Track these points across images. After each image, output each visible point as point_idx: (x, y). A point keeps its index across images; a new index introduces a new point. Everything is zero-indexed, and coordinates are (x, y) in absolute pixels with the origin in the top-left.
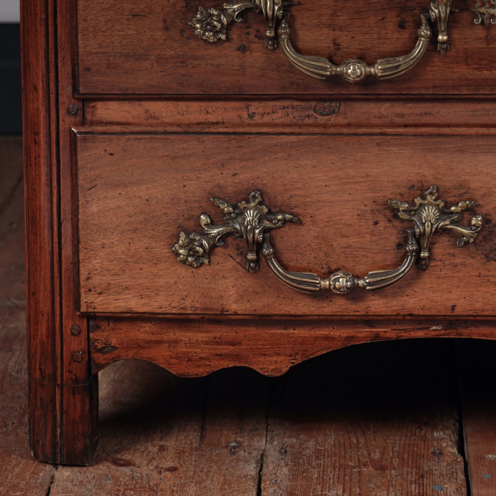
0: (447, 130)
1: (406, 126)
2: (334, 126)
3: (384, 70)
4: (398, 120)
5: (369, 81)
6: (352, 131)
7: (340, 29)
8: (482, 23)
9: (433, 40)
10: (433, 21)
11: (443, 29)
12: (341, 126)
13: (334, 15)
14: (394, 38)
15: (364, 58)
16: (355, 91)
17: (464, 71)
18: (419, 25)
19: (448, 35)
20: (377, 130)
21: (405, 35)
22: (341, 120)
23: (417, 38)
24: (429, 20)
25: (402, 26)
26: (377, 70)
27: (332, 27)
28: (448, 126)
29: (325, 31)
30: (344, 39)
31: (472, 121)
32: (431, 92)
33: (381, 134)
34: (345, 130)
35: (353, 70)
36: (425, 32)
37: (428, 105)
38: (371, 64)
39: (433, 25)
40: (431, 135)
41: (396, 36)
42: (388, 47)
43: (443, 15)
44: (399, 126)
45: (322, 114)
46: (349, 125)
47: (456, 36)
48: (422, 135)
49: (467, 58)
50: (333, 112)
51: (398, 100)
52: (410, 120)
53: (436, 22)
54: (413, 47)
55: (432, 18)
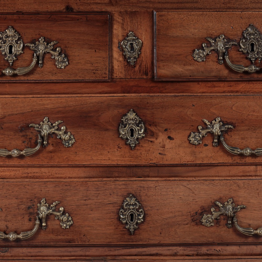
0: (46, 258)
1: (32, 256)
2: (7, 256)
3: (23, 236)
4: (29, 254)
5: (18, 240)
6: (12, 258)
7: (8, 221)
8: (58, 219)
9: (41, 225)
10: (40, 218)
11: (44, 221)
12: (9, 256)
13: (6, 216)
14: (27, 224)
15: (17, 232)
16: (13, 244)
17: (52, 236)
18: (35, 220)
19: (46, 223)
20: (21, 258)
21: (31, 223)
22: (9, 254)
23: (35, 225)
24: (39, 218)
25: (30, 220)
26: (20, 236)
27: (6, 221)
28: (47, 256)
29: (3, 222)
30: (10, 225)
31: (55, 254)
32: (40, 244)
33: (23, 259)
34: (10, 258)
35: (12, 236)
36: (38, 222)
37: (40, 248)
38: (18, 234)
39: (40, 220)
40: (40, 260)
41: (28, 224)
42: (25, 228)
43: (44, 216)
44: (29, 256)
45: (2, 252)
46: (12, 256)
47: (49, 223)
48: (37, 260)
49: (53, 231)
50: (6, 251)
51: (29, 247)
52: (33, 254)
53: (41, 219)
54: (33, 228)
55: (40, 217)
